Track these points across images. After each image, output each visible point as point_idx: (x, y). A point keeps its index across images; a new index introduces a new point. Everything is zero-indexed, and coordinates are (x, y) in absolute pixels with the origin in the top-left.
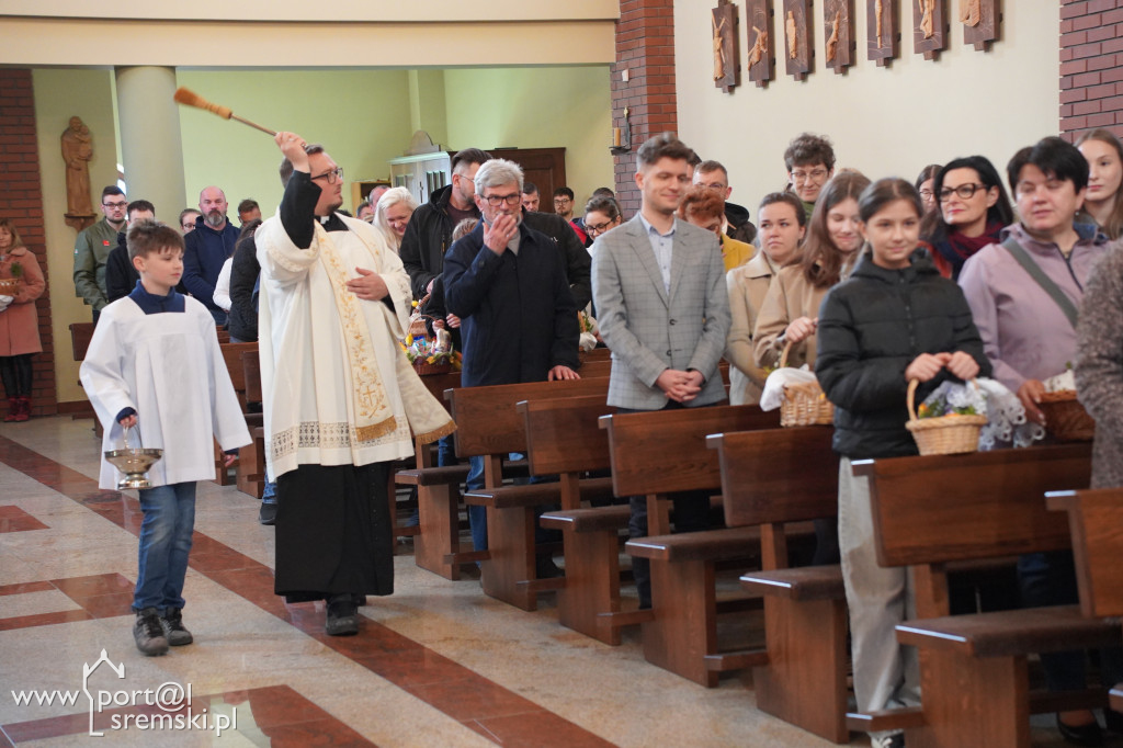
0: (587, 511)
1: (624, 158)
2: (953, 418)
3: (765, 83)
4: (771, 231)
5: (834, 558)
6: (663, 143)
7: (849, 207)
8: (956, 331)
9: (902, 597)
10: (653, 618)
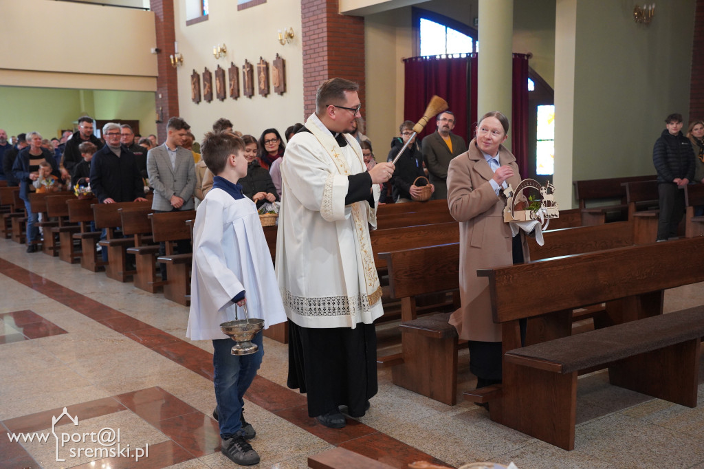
0: (144, 247)
2: (268, 214)
3: (209, 101)
8: (267, 185)
10: (167, 283)
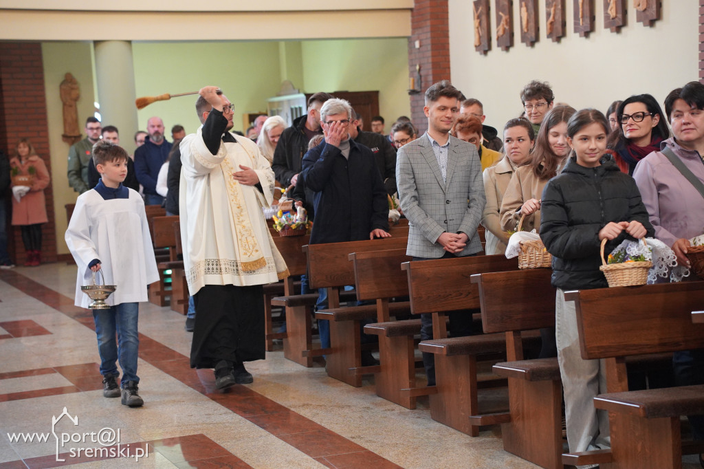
0: (393, 323)
1: (416, 97)
2: (630, 263)
3: (507, 49)
4: (513, 145)
5: (553, 353)
6: (442, 87)
7: (562, 127)
8: (631, 207)
9: (597, 378)
10: (436, 391)
